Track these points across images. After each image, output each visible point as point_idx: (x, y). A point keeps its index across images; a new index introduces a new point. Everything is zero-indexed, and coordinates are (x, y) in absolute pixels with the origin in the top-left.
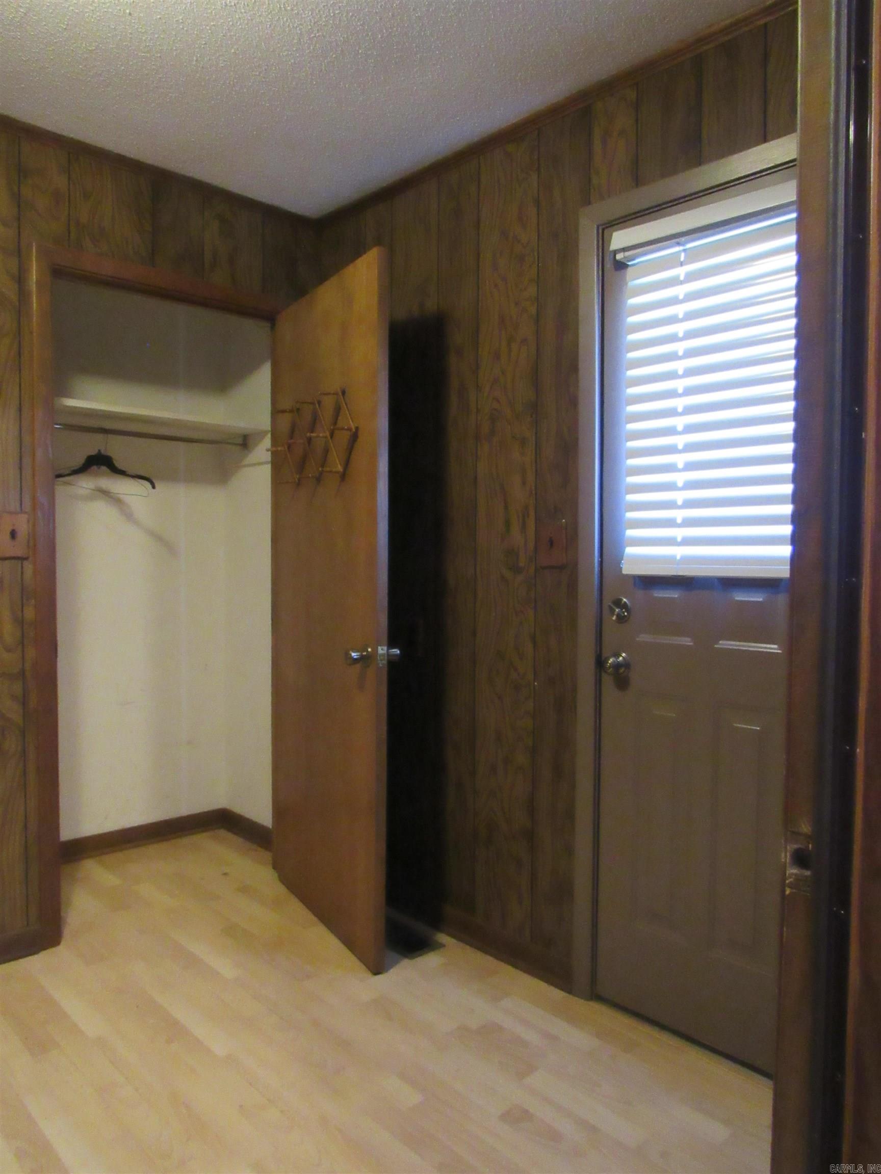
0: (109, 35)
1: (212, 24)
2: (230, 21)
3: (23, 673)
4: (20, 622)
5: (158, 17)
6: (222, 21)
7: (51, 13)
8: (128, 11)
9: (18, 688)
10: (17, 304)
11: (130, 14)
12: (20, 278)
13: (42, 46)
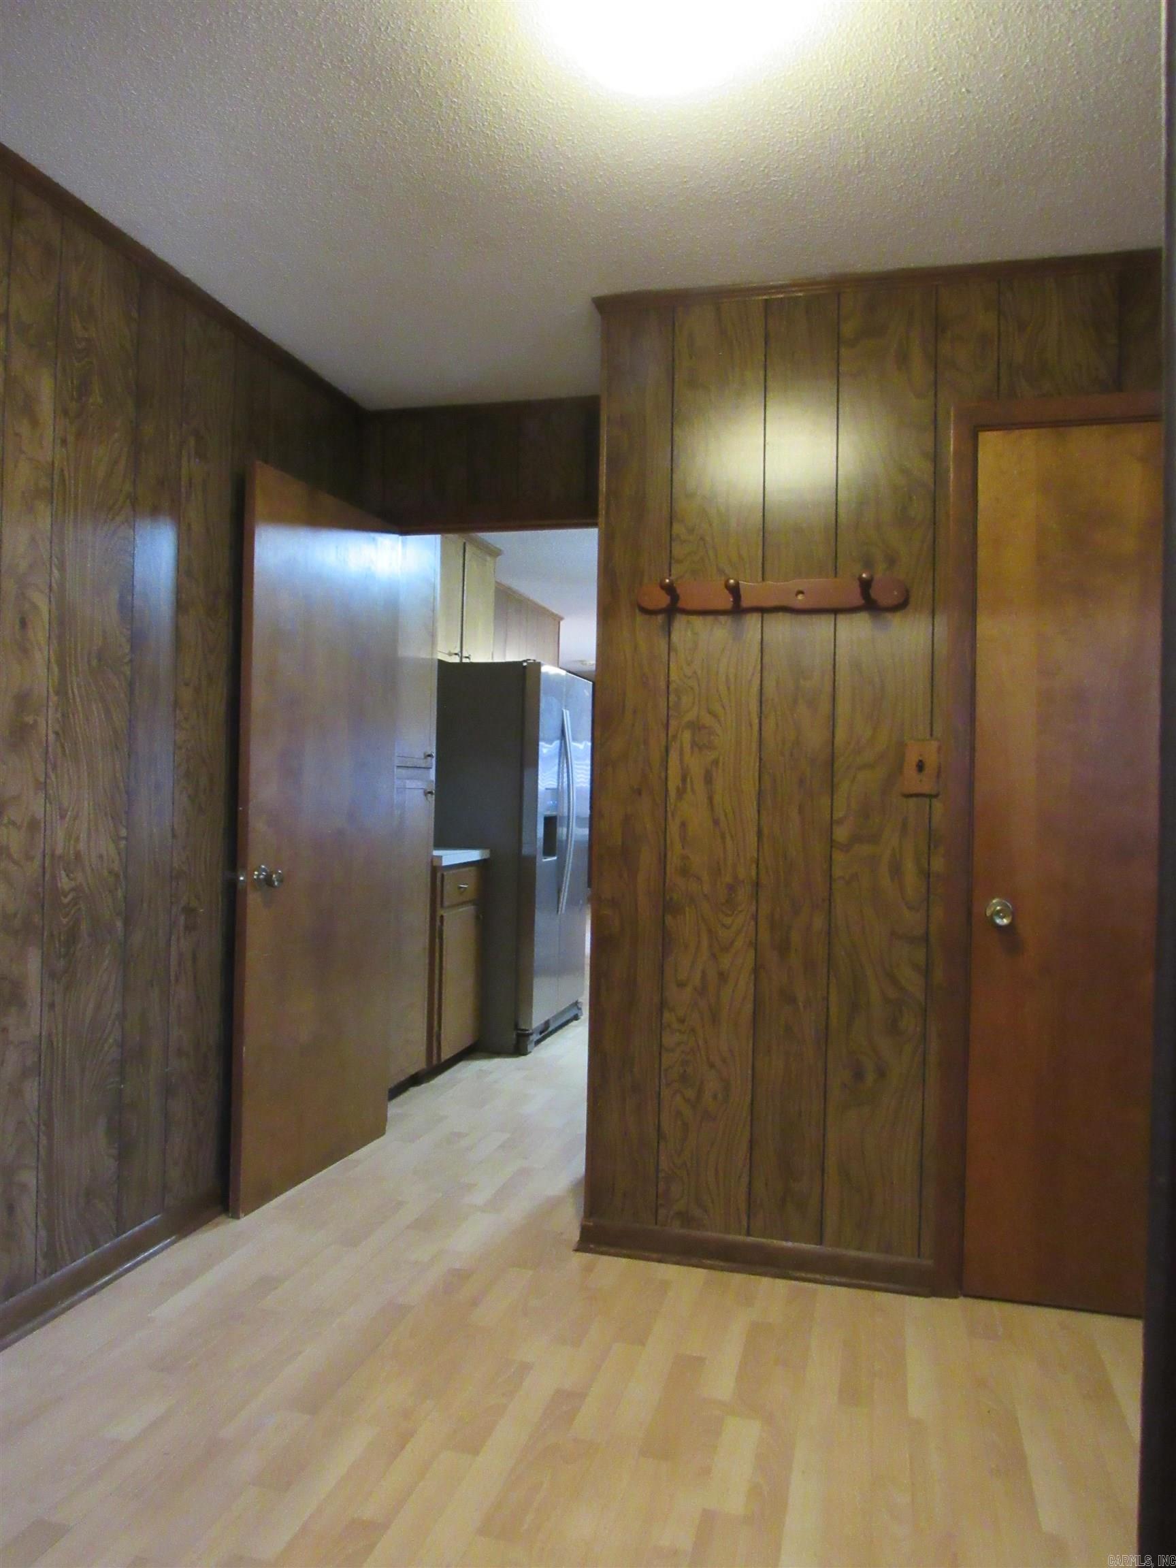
0: (962, 127)
1: (1070, 44)
2: (1091, 27)
3: (926, 938)
4: (927, 875)
5: (1001, 75)
6: (1081, 33)
7: (890, 137)
8: (963, 90)
9: (920, 956)
10: (933, 486)
11: (968, 91)
12: (935, 456)
13: (904, 177)
